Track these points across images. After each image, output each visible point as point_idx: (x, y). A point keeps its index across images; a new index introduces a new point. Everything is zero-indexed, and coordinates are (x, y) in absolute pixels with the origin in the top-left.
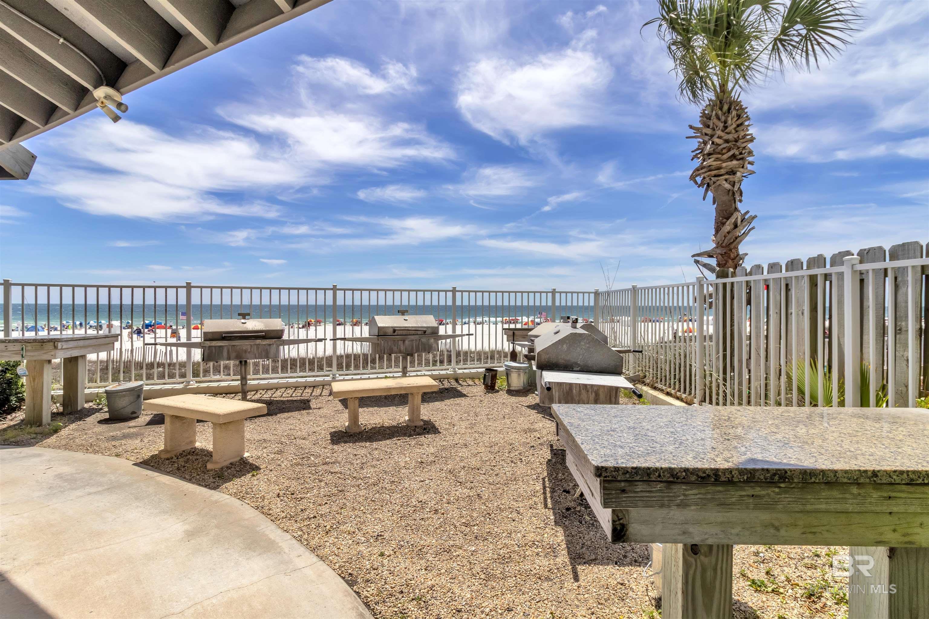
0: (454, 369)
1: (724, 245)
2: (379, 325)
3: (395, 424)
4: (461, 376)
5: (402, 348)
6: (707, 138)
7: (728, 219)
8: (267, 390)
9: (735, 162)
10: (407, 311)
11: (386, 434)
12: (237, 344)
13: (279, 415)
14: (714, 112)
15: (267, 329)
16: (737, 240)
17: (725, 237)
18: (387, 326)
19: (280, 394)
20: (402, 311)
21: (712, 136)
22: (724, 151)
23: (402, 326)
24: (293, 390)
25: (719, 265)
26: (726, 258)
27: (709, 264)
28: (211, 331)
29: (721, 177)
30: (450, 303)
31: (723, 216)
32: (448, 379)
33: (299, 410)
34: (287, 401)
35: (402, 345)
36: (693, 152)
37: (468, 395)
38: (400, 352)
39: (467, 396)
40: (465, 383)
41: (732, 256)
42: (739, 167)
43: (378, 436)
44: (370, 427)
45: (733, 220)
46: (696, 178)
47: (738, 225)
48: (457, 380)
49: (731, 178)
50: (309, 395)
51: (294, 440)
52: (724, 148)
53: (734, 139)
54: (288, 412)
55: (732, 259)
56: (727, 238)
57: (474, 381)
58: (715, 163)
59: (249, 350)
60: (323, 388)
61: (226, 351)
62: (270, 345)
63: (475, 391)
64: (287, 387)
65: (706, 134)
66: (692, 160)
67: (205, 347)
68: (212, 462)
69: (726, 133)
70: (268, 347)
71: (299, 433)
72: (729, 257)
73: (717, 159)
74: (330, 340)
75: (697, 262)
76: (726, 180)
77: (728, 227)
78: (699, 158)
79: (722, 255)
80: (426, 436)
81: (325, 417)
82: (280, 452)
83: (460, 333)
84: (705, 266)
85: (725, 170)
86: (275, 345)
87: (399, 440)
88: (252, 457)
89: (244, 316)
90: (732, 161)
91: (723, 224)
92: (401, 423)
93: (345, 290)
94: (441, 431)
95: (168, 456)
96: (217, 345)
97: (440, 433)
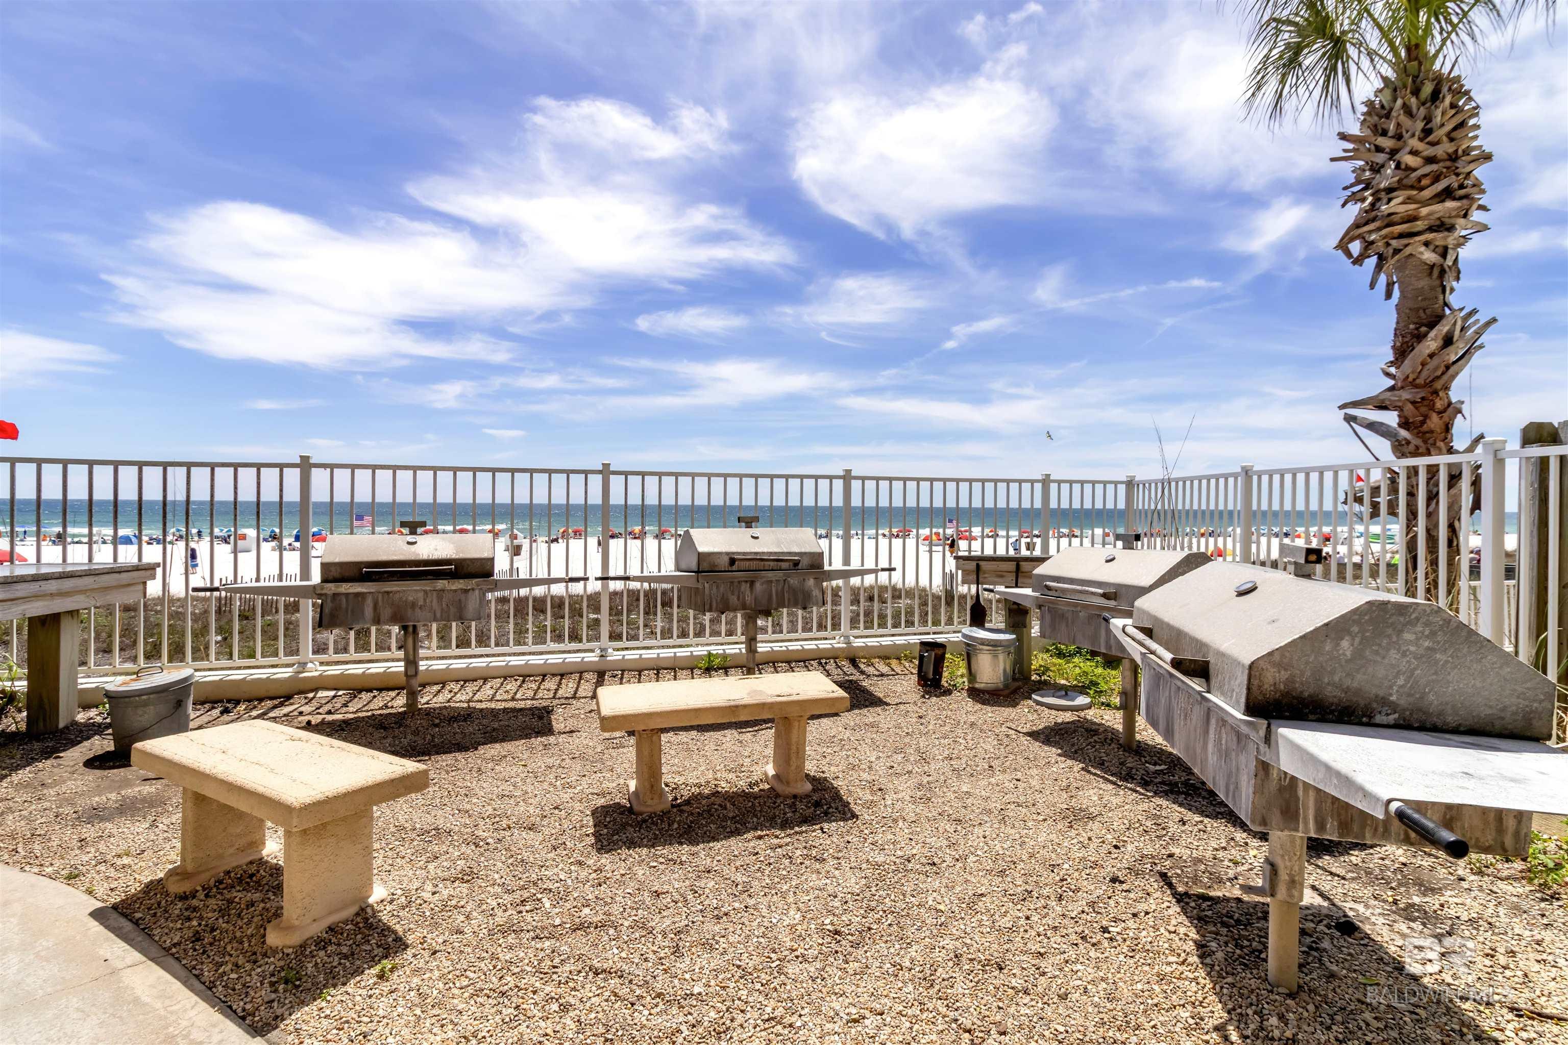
0: (847, 637)
1: (1420, 381)
2: (701, 549)
3: (742, 784)
4: (861, 654)
5: (749, 599)
6: (1380, 158)
7: (1432, 325)
8: (465, 681)
9: (1450, 204)
10: (756, 519)
11: (725, 818)
12: (395, 589)
13: (482, 750)
14: (1399, 102)
15: (461, 556)
16: (1449, 370)
17: (1423, 364)
18: (716, 550)
19: (491, 692)
20: (748, 520)
21: (1393, 153)
22: (1425, 182)
23: (748, 550)
24: (518, 683)
25: (1405, 424)
26: (1423, 409)
27: (1382, 424)
28: (337, 560)
29: (1417, 238)
30: (838, 502)
31: (1416, 320)
32: (835, 658)
33: (527, 736)
34: (505, 709)
35: (748, 592)
36: (1345, 188)
37: (888, 700)
38: (744, 607)
39: (888, 704)
40: (871, 670)
41: (1439, 405)
42: (1457, 216)
43: (708, 824)
44: (686, 794)
45: (1446, 329)
46: (1350, 246)
47: (1455, 339)
48: (853, 662)
49: (1437, 238)
50: (551, 695)
51: (508, 833)
52: (1425, 176)
53: (1446, 157)
54: (503, 740)
55: (1440, 413)
56: (1428, 367)
57: (889, 665)
58: (1402, 209)
59: (421, 603)
60: (581, 678)
61: (371, 605)
62: (466, 591)
63: (899, 689)
64: (507, 675)
65: (1379, 149)
66: (1343, 206)
67: (325, 595)
68: (279, 928)
69: (1428, 143)
70: (463, 597)
71: (522, 807)
72: (1432, 408)
73: (1409, 200)
74: (597, 579)
75: (1349, 419)
76: (1426, 244)
77: (1431, 343)
78: (1363, 200)
79: (1413, 403)
80: (826, 826)
81: (582, 757)
82: (467, 877)
83: (873, 567)
84: (1372, 426)
85: (1426, 222)
86: (477, 592)
87: (760, 837)
88: (391, 902)
89: (413, 527)
90: (1443, 201)
91: (1420, 338)
92: (756, 784)
93: (626, 474)
94: (857, 809)
95: (185, 887)
96: (352, 590)
97: (857, 817)
